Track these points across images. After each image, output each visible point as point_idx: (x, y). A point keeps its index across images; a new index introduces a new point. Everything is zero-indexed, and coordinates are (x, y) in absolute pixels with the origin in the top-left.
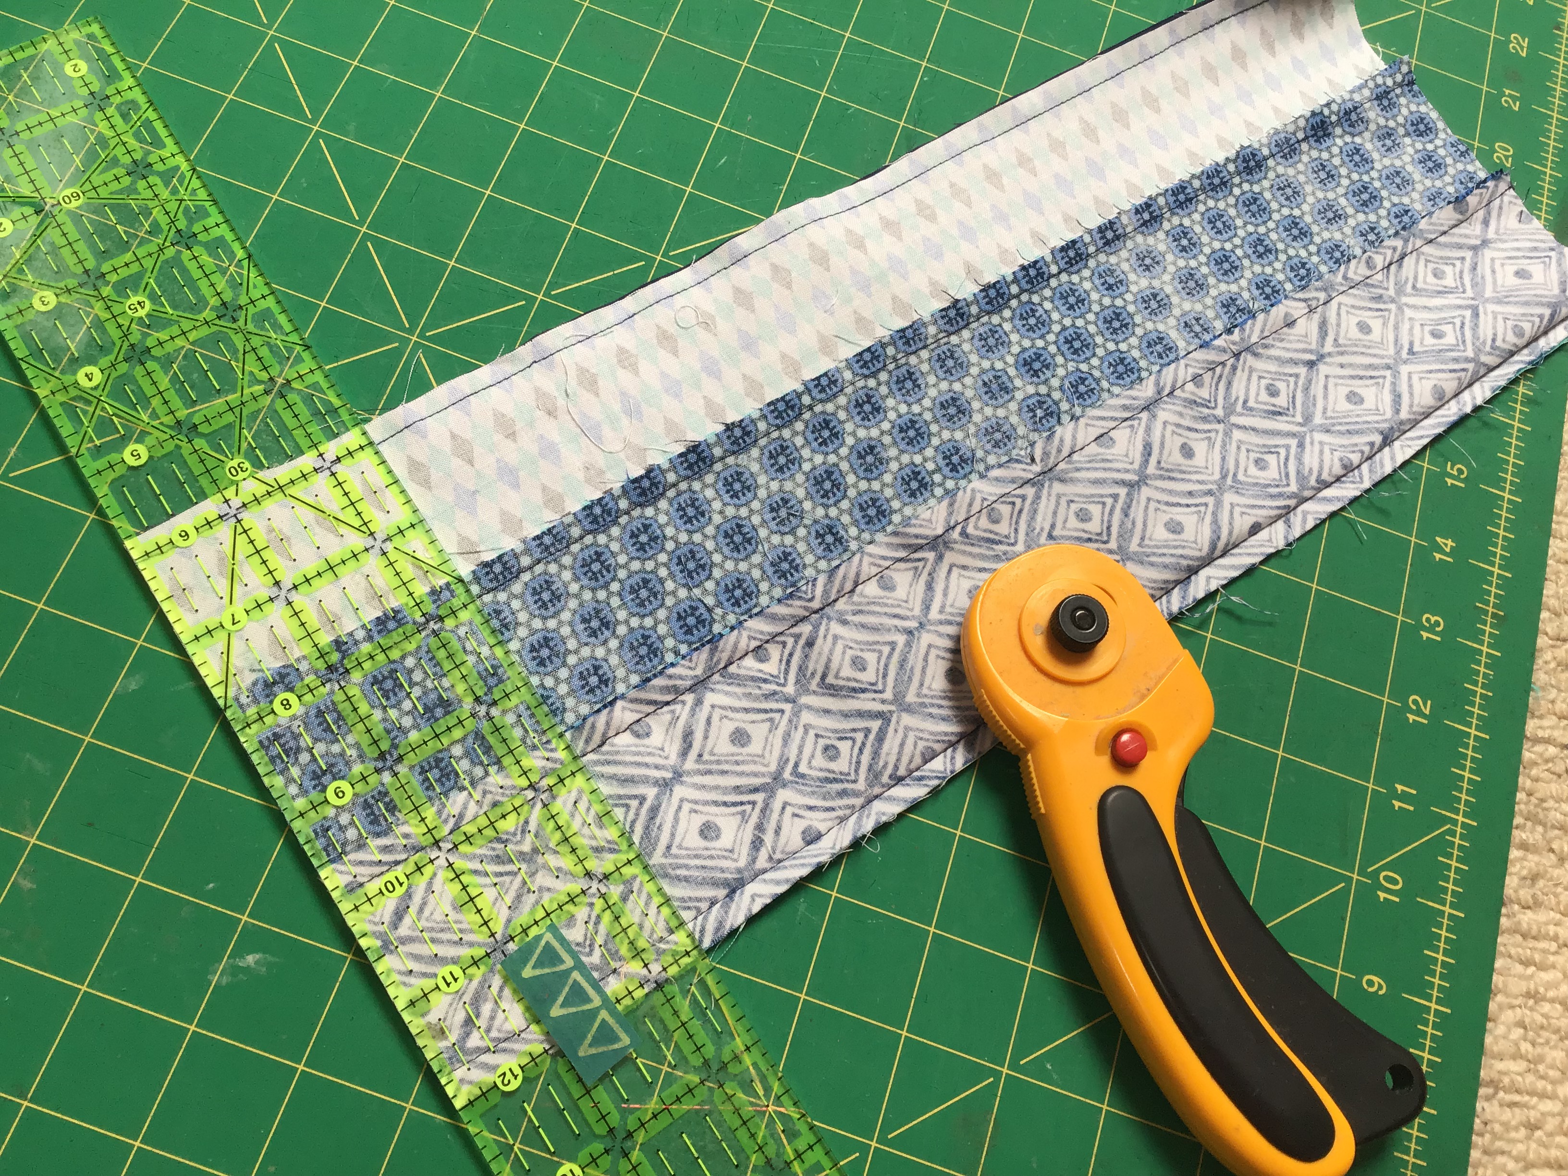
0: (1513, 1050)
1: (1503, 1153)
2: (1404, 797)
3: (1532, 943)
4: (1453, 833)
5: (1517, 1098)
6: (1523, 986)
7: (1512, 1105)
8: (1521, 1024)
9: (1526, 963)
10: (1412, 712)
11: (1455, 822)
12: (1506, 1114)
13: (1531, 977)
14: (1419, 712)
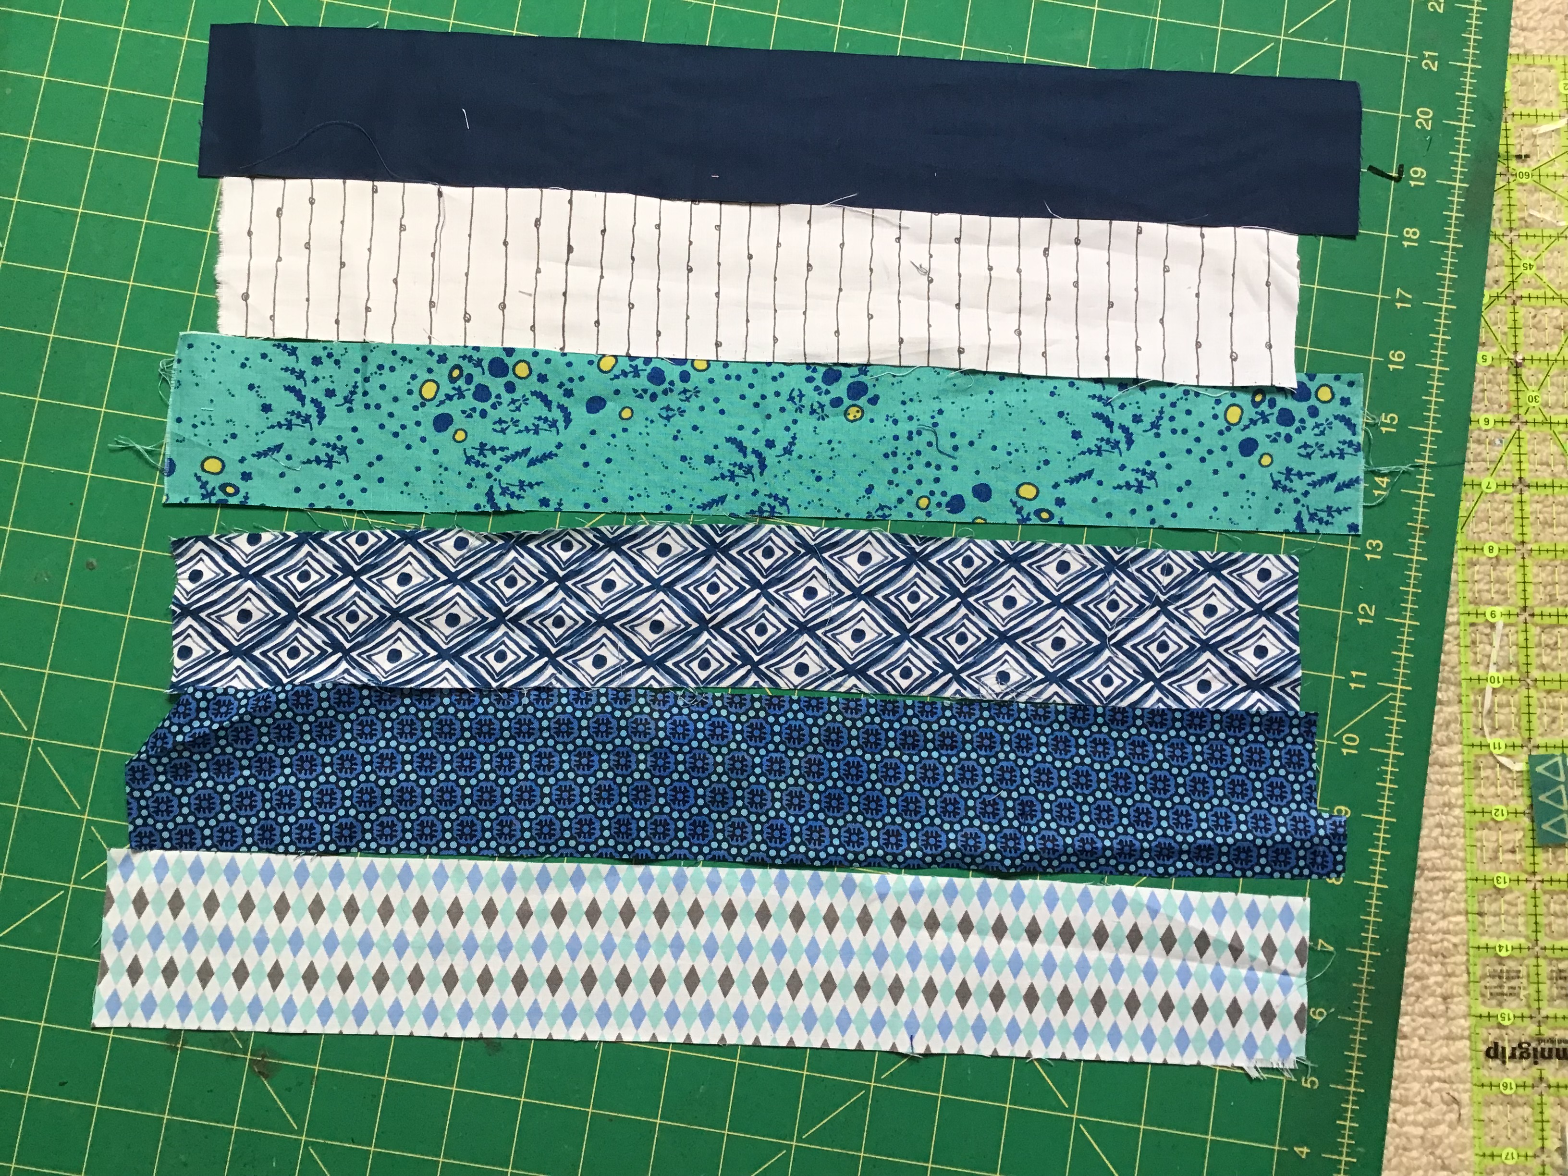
2: (1358, 680)
4: (1394, 698)
5: (1437, 874)
10: (1362, 616)
11: (1395, 690)
14: (1366, 616)
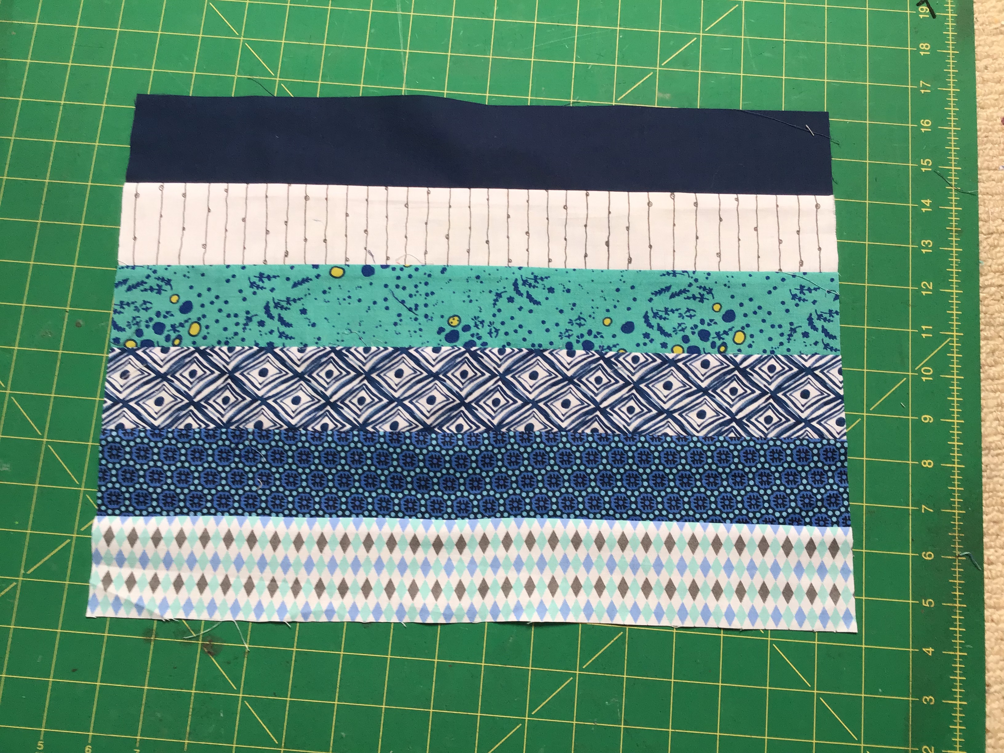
0: (994, 431)
1: (996, 476)
2: (927, 331)
3: (996, 382)
4: (952, 342)
5: (999, 451)
6: (995, 402)
7: (998, 455)
8: (997, 419)
9: (995, 391)
10: (924, 290)
11: (952, 336)
12: (996, 460)
13: (998, 397)
14: (927, 289)
